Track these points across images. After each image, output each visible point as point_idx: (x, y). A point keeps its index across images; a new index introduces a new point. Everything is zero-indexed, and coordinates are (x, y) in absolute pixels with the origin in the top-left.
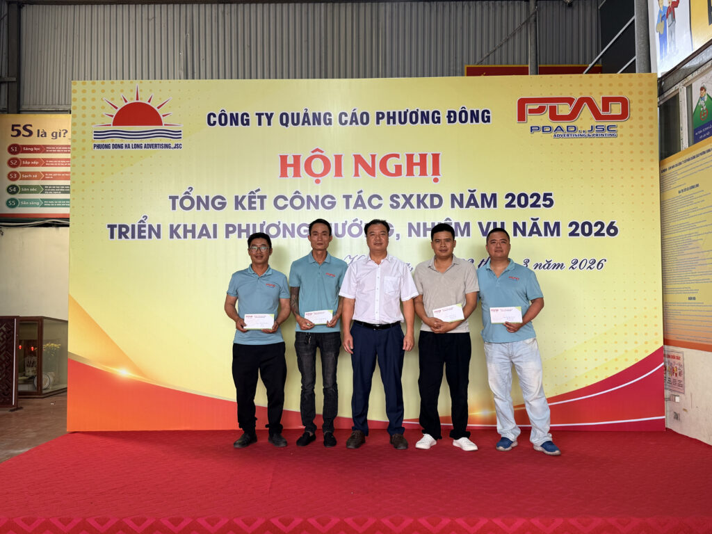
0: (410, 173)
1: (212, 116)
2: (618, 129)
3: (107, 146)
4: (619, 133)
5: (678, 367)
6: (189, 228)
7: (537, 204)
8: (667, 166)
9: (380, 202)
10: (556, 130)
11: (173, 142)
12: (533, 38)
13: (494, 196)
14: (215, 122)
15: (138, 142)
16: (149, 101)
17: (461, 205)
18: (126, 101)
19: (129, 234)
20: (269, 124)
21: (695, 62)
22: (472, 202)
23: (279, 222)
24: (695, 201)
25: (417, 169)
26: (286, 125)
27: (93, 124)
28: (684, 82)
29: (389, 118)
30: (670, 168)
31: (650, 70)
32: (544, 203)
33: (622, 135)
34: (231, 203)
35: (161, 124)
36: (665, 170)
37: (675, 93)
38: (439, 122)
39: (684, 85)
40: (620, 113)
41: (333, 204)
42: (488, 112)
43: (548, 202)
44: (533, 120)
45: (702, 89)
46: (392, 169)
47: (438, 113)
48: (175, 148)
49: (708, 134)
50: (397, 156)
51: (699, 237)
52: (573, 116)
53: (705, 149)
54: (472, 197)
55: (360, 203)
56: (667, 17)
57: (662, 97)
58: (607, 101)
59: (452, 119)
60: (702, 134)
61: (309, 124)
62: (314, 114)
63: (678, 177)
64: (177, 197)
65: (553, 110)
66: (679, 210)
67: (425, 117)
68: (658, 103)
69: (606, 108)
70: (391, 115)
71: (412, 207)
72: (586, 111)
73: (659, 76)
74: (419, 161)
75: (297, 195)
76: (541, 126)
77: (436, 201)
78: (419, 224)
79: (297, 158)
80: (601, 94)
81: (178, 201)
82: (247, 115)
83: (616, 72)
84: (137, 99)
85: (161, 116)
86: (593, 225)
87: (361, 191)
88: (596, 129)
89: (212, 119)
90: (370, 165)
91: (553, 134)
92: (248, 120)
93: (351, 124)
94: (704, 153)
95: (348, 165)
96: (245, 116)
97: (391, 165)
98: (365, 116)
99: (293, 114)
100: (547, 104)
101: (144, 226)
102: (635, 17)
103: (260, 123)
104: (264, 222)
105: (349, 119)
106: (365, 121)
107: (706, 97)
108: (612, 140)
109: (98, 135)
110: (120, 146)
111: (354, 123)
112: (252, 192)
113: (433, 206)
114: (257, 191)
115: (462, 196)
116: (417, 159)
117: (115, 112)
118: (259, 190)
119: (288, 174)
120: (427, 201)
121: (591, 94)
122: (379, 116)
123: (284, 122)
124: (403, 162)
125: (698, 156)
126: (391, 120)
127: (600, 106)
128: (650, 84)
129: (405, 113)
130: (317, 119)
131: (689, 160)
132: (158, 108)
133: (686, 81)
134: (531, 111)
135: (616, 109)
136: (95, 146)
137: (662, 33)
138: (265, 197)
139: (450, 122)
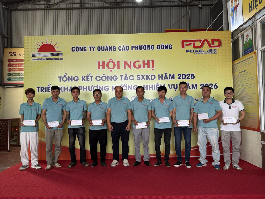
0: (144, 67)
1: (73, 48)
2: (217, 50)
3: (36, 59)
4: (217, 52)
6: (66, 88)
7: (189, 78)
8: (235, 64)
9: (133, 78)
10: (195, 51)
11: (59, 57)
12: (188, 20)
13: (174, 75)
14: (74, 50)
15: (47, 57)
16: (51, 43)
17: (162, 78)
18: (43, 43)
19: (44, 90)
20: (94, 50)
21: (244, 26)
22: (166, 77)
23: (98, 85)
24: (245, 76)
25: (146, 66)
26: (100, 51)
27: (31, 51)
28: (241, 34)
29: (136, 48)
30: (236, 64)
31: (228, 30)
32: (191, 77)
33: (219, 53)
34: (80, 79)
35: (55, 51)
36: (234, 65)
37: (238, 38)
38: (154, 49)
39: (241, 35)
40: (218, 45)
41: (117, 79)
42: (171, 45)
43: (193, 77)
44: (187, 48)
45: (247, 36)
46: (137, 66)
47: (154, 46)
48: (60, 59)
49: (249, 52)
50: (139, 61)
51: (247, 89)
52: (201, 46)
53: (248, 57)
54: (166, 75)
55: (126, 78)
56: (234, 10)
57: (233, 39)
58: (213, 41)
59: (158, 48)
60: (247, 52)
61: (108, 50)
62: (110, 47)
63: (239, 67)
64: (61, 77)
65: (194, 44)
66: (240, 79)
67: (149, 48)
68: (232, 41)
69: (213, 43)
70: (137, 47)
71: (145, 79)
72: (206, 44)
73: (232, 31)
74: (147, 63)
75: (104, 76)
76: (190, 50)
77: (153, 77)
78: (147, 85)
79: (104, 63)
80: (211, 38)
81: (61, 78)
82: (86, 48)
83: (217, 30)
84: (47, 42)
85: (55, 48)
87: (127, 74)
88: (209, 51)
89: (73, 49)
90: (130, 64)
91: (194, 53)
92: (86, 49)
93: (123, 50)
94: (248, 59)
95: (122, 65)
96: (85, 48)
97: (137, 65)
98: (127, 47)
99: (102, 47)
100: (192, 42)
101: (50, 87)
102: (223, 11)
103: (90, 50)
104: (92, 85)
105: (122, 48)
106: (127, 49)
107: (249, 39)
108: (215, 54)
109: (33, 55)
110: (41, 59)
111: (124, 50)
112: (88, 75)
113: (152, 79)
114: (89, 74)
115: (162, 75)
116: (146, 62)
117: (39, 47)
118: (90, 74)
119: (101, 68)
120: (150, 77)
121: (208, 38)
122: (133, 47)
123: (99, 50)
124: (141, 63)
125: (246, 60)
126: (137, 49)
127: (211, 42)
128: (229, 35)
129: (142, 46)
130: (110, 48)
131: (243, 61)
132: (54, 45)
133: (241, 33)
134: (187, 45)
135: (217, 43)
136: (32, 59)
137: (232, 16)
138: (93, 76)
139: (157, 49)
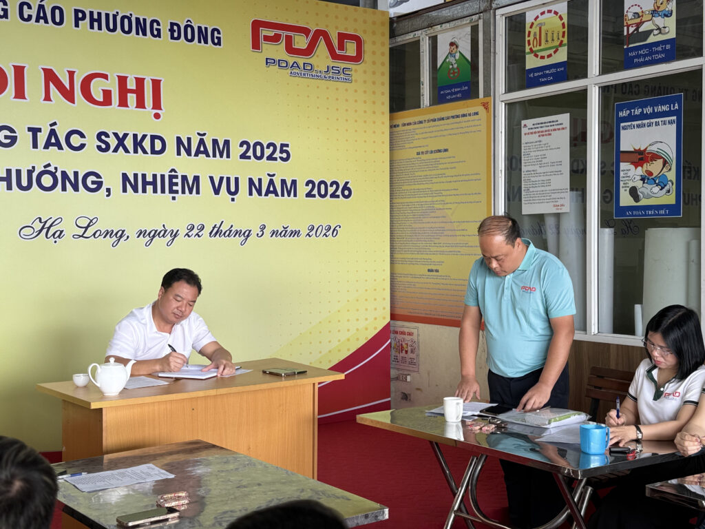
0: (123, 103)
2: (352, 73)
4: (353, 79)
5: (409, 343)
7: (274, 156)
8: (399, 122)
9: (82, 141)
10: (292, 66)
13: (227, 143)
17: (189, 153)
21: (446, 13)
22: (202, 150)
25: (132, 98)
28: (428, 32)
29: (92, 20)
30: (404, 125)
32: (281, 155)
36: (398, 126)
38: (159, 35)
39: (427, 35)
40: (355, 55)
41: (14, 140)
42: (218, 32)
43: (284, 155)
44: (270, 50)
45: (452, 44)
46: (98, 95)
47: (158, 23)
49: (459, 96)
50: (105, 77)
51: (447, 206)
52: (308, 51)
53: (458, 112)
54: (202, 142)
55: (53, 141)
58: (342, 37)
59: (176, 35)
60: (451, 94)
63: (416, 137)
66: (417, 174)
68: (389, 45)
69: (341, 47)
70: (96, 16)
71: (127, 151)
72: (322, 46)
74: (134, 88)
76: (277, 59)
77: (158, 145)
80: (336, 28)
86: (329, 184)
87: (55, 124)
88: (332, 71)
90: (67, 86)
91: (289, 71)
93: (37, 21)
94: (458, 116)
95: (35, 83)
97: (97, 88)
98: (57, 12)
100: (284, 33)
105: (34, 12)
106: (58, 20)
107: (458, 56)
111: (42, 21)
113: (153, 152)
115: (189, 140)
116: (131, 85)
120: (147, 144)
121: (327, 26)
122: (79, 16)
124: (113, 86)
125: (448, 118)
126: (96, 24)
127: (335, 42)
131: (434, 120)
133: (430, 31)
134: (267, 38)
135: (351, 48)
139: (172, 37)
